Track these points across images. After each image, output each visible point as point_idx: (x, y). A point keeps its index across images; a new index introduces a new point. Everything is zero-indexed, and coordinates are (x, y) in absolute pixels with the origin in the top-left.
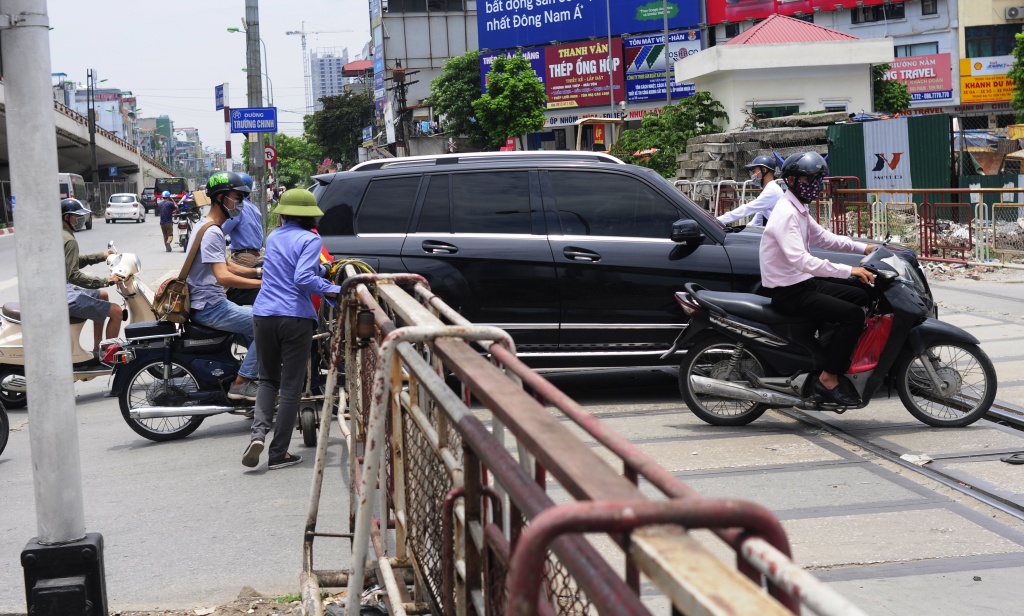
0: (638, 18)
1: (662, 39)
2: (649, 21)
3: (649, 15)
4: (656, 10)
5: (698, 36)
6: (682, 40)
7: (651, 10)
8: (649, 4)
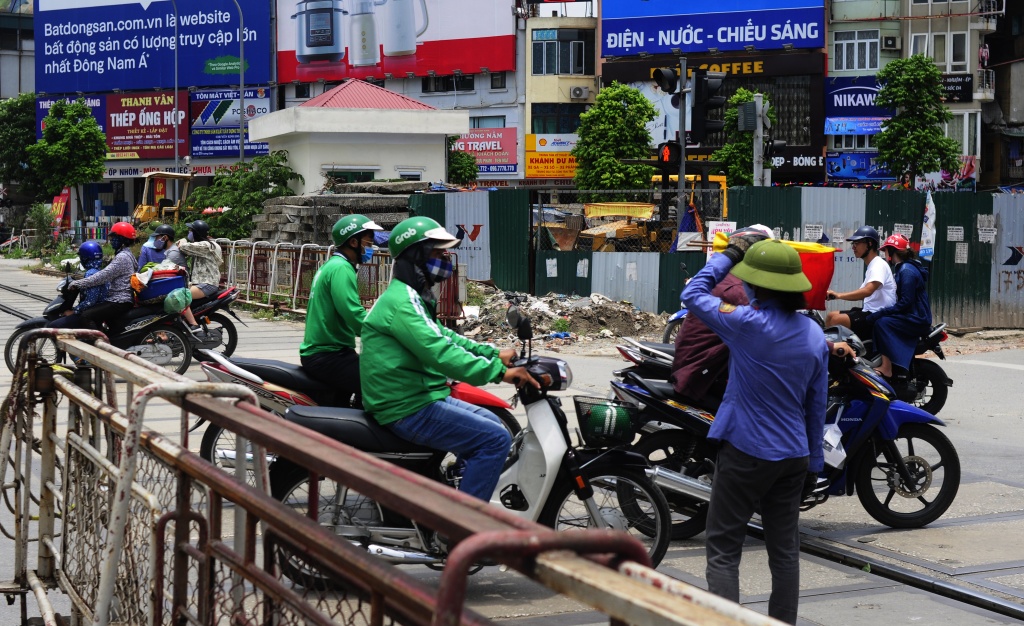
0: (207, 71)
1: (231, 95)
2: (218, 76)
3: (218, 69)
4: (224, 64)
5: (268, 94)
6: (251, 97)
7: (220, 64)
8: (218, 58)
